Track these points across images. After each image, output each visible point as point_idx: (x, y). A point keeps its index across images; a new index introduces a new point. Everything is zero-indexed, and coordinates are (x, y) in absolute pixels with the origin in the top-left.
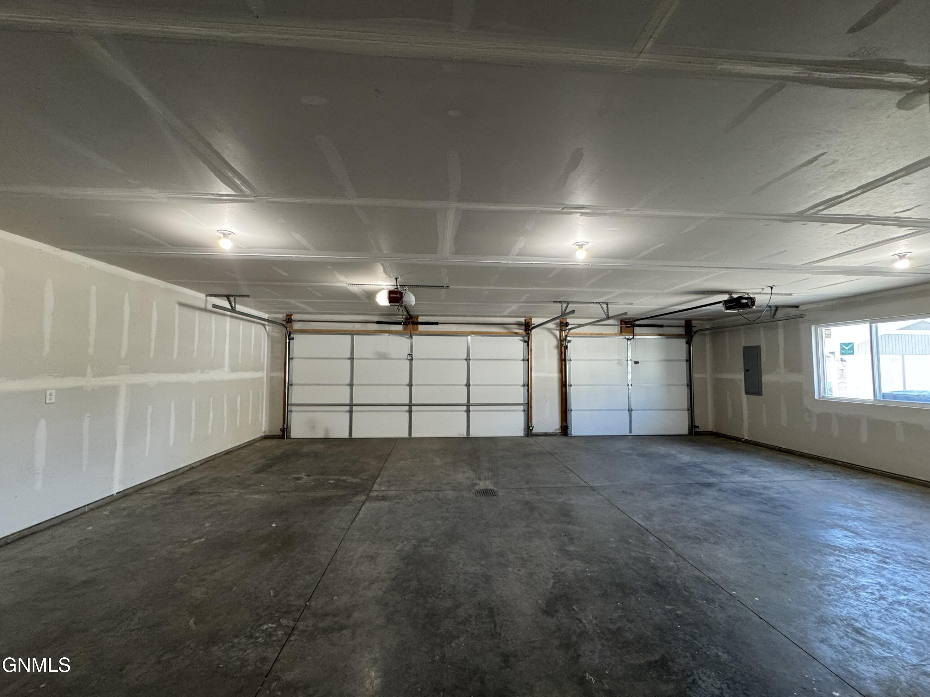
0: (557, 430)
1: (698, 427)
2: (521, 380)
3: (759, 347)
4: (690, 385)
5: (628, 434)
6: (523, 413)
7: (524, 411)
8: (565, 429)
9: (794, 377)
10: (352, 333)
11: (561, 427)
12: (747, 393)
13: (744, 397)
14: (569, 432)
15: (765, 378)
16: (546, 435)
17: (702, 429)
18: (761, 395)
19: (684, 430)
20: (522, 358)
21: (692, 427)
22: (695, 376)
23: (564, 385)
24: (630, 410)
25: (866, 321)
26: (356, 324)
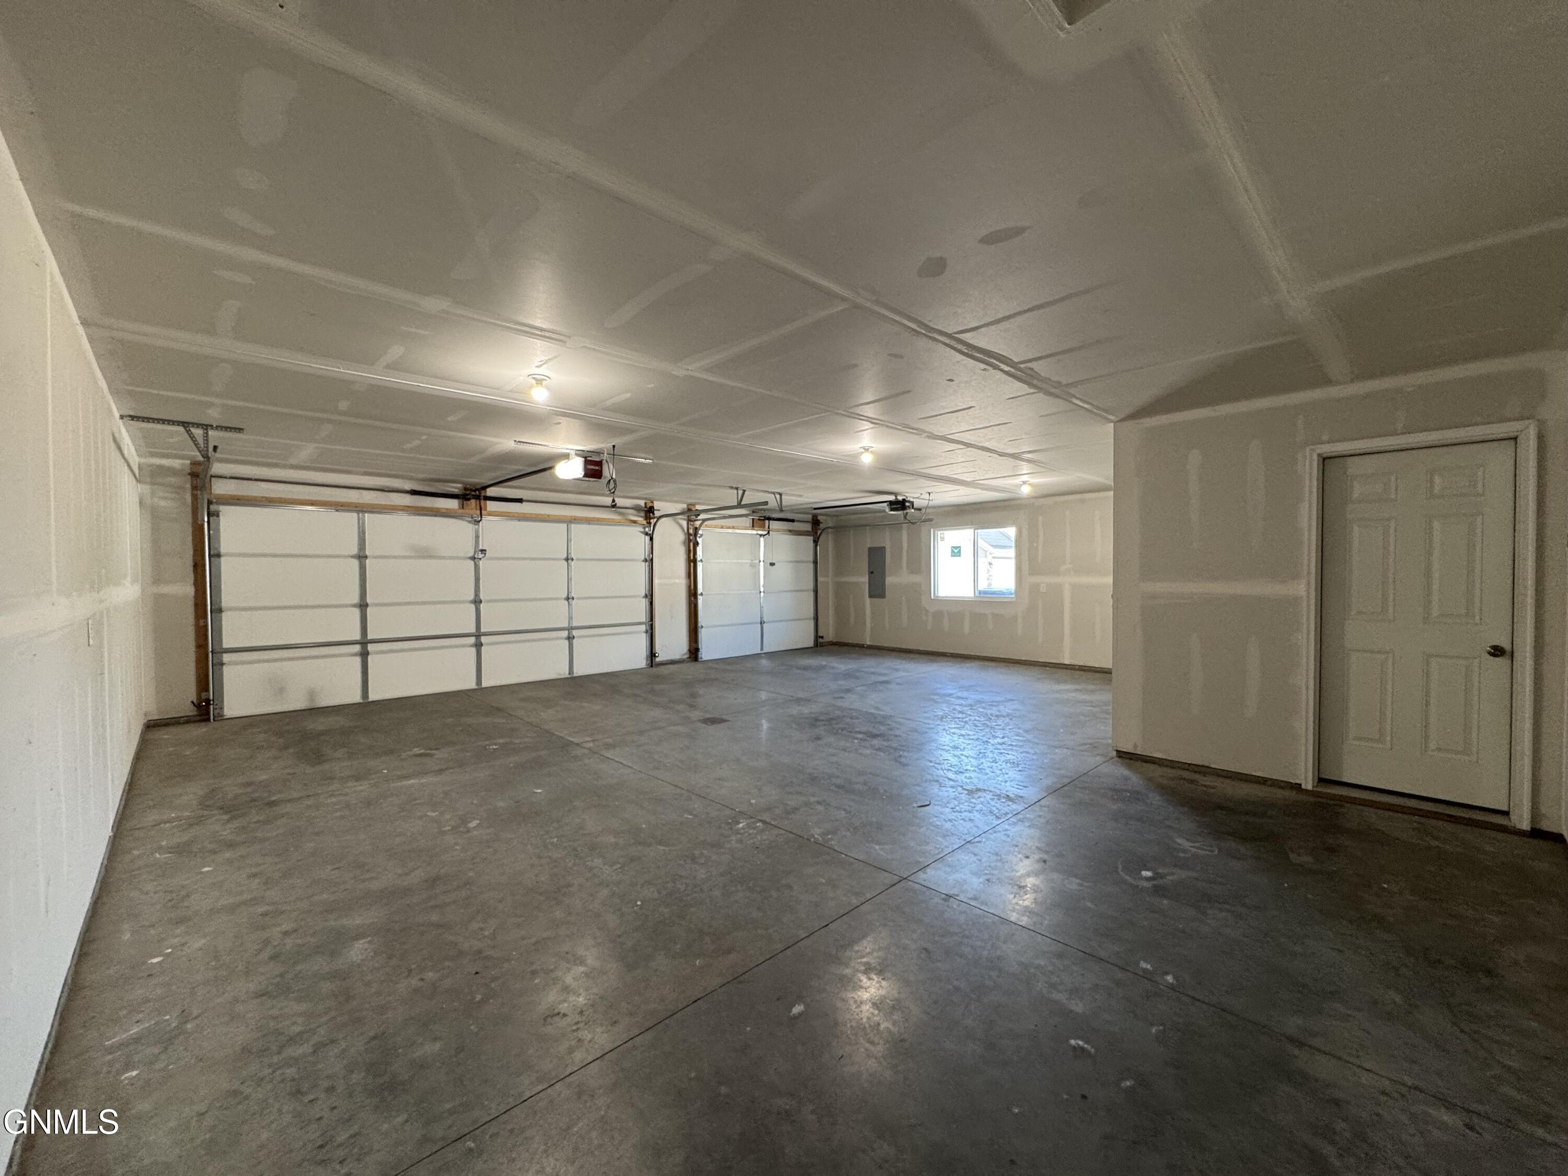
0: (685, 654)
1: (822, 637)
2: (642, 590)
3: (885, 548)
4: (816, 591)
5: (759, 652)
6: (645, 634)
7: (646, 632)
8: (694, 653)
9: (915, 579)
10: (361, 509)
11: (690, 650)
12: (871, 596)
13: (868, 601)
14: (700, 656)
15: (889, 580)
16: (672, 662)
17: (826, 640)
18: (884, 597)
19: (810, 643)
20: (643, 558)
21: (817, 637)
22: (820, 579)
23: (693, 594)
24: (762, 623)
25: (971, 528)
26: (364, 492)
